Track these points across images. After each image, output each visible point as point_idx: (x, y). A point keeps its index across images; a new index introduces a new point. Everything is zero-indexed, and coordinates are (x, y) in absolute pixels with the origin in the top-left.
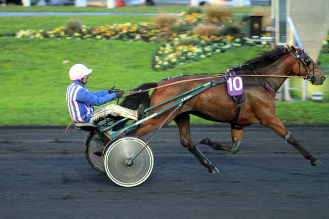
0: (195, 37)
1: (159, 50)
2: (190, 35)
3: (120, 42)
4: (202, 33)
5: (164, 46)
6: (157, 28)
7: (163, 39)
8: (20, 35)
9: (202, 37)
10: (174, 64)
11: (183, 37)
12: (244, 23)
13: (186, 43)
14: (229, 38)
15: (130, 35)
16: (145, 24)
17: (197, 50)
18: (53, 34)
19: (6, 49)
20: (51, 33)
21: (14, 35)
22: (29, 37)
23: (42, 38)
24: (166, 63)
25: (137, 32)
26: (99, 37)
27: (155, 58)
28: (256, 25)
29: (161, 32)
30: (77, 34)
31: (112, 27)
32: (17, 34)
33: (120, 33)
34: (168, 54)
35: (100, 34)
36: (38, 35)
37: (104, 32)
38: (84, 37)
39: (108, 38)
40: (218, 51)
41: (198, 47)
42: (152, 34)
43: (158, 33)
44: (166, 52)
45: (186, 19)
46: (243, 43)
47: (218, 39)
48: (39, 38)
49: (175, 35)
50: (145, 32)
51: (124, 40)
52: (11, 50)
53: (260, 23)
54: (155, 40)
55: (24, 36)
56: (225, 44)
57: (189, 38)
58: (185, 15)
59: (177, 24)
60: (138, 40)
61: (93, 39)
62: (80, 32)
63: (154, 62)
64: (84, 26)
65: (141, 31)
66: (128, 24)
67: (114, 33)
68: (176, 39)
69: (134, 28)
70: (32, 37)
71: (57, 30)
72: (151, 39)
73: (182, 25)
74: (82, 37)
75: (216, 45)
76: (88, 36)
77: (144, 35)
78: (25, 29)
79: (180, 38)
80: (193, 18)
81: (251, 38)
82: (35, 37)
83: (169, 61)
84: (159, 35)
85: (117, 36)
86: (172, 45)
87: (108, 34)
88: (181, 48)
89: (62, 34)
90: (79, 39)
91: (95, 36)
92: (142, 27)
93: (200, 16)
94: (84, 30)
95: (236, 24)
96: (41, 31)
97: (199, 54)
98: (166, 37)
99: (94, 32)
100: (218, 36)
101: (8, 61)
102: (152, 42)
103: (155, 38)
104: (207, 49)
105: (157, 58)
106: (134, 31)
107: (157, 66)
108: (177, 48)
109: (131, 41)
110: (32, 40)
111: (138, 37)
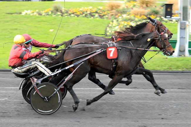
0: (132, 17)
1: (110, 24)
2: (128, 15)
3: (86, 18)
4: (136, 14)
5: (113, 22)
6: (108, 10)
7: (112, 17)
9: (136, 16)
11: (125, 16)
12: (162, 8)
13: (126, 20)
15: (91, 15)
16: (101, 8)
18: (45, 13)
19: (15, 22)
20: (43, 13)
21: (20, 13)
22: (29, 15)
23: (37, 15)
25: (96, 12)
26: (72, 15)
27: (107, 29)
28: (169, 10)
29: (111, 13)
30: (59, 13)
31: (81, 9)
32: (22, 12)
33: (86, 13)
34: (115, 27)
35: (73, 13)
36: (35, 14)
37: (76, 13)
38: (64, 15)
39: (78, 16)
41: (133, 23)
42: (105, 14)
43: (109, 13)
44: (114, 25)
45: (127, 5)
46: (161, 20)
48: (36, 15)
49: (119, 14)
50: (101, 12)
51: (88, 18)
52: (18, 22)
53: (171, 9)
54: (107, 18)
55: (26, 14)
57: (128, 17)
58: (126, 2)
59: (121, 8)
60: (97, 17)
61: (69, 17)
62: (61, 12)
63: (106, 31)
64: (63, 8)
65: (98, 12)
66: (91, 8)
67: (82, 13)
68: (120, 17)
69: (94, 10)
70: (31, 15)
71: (46, 11)
72: (104, 17)
73: (124, 9)
74: (62, 16)
76: (66, 14)
77: (100, 14)
78: (27, 10)
79: (122, 17)
80: (131, 5)
81: (166, 17)
82: (33, 15)
84: (110, 15)
85: (84, 15)
86: (117, 21)
87: (78, 13)
88: (123, 23)
89: (50, 13)
90: (60, 16)
91: (70, 15)
92: (99, 9)
93: (135, 3)
94: (63, 11)
95: (157, 9)
96: (37, 11)
98: (114, 16)
99: (70, 12)
101: (16, 29)
102: (105, 19)
103: (107, 16)
105: (108, 29)
106: (95, 12)
107: (108, 34)
108: (120, 23)
109: (92, 18)
110: (31, 17)
111: (97, 15)
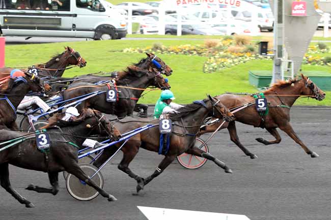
0: (229, 54)
1: (207, 61)
2: (225, 52)
3: (184, 56)
4: (232, 52)
5: (210, 59)
6: (206, 48)
7: (210, 54)
8: (125, 51)
10: (216, 69)
11: (222, 53)
12: (258, 46)
13: (223, 57)
14: (249, 54)
15: (190, 52)
16: (199, 45)
17: (230, 61)
18: (145, 50)
21: (122, 51)
22: (131, 52)
23: (138, 53)
24: (211, 68)
25: (195, 50)
26: (172, 53)
28: (264, 47)
29: (208, 50)
30: (159, 51)
31: (180, 47)
33: (184, 50)
34: (212, 63)
35: (172, 51)
36: (136, 51)
37: (175, 50)
39: (177, 53)
40: (242, 62)
42: (203, 51)
43: (206, 51)
45: (223, 43)
46: (256, 57)
47: (241, 55)
49: (217, 52)
50: (199, 50)
51: (186, 55)
53: (267, 46)
54: (205, 55)
55: (128, 51)
56: (246, 58)
57: (225, 54)
58: (222, 40)
59: (218, 46)
61: (168, 54)
62: (161, 49)
63: (204, 68)
64: (163, 46)
66: (189, 45)
67: (180, 50)
68: (217, 54)
69: (193, 47)
71: (147, 48)
72: (202, 54)
73: (220, 46)
74: (162, 53)
75: (240, 58)
76: (165, 52)
77: (198, 52)
78: (128, 47)
79: (220, 54)
80: (228, 43)
81: (261, 54)
82: (134, 53)
83: (213, 68)
85: (183, 52)
86: (215, 58)
87: (178, 51)
88: (220, 60)
89: (150, 50)
91: (169, 52)
92: (197, 47)
93: (231, 41)
94: (163, 49)
95: (253, 46)
96: (138, 48)
97: (231, 63)
99: (169, 50)
100: (242, 53)
102: (203, 56)
103: (205, 53)
104: (236, 60)
105: (206, 66)
106: (193, 49)
107: (206, 70)
108: (218, 60)
109: (191, 55)
110: (132, 54)
111: (195, 53)
